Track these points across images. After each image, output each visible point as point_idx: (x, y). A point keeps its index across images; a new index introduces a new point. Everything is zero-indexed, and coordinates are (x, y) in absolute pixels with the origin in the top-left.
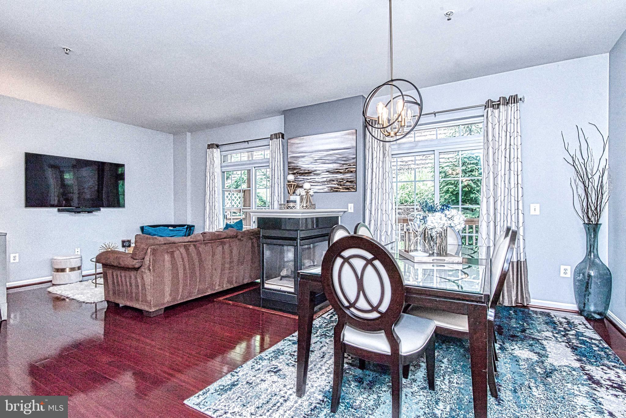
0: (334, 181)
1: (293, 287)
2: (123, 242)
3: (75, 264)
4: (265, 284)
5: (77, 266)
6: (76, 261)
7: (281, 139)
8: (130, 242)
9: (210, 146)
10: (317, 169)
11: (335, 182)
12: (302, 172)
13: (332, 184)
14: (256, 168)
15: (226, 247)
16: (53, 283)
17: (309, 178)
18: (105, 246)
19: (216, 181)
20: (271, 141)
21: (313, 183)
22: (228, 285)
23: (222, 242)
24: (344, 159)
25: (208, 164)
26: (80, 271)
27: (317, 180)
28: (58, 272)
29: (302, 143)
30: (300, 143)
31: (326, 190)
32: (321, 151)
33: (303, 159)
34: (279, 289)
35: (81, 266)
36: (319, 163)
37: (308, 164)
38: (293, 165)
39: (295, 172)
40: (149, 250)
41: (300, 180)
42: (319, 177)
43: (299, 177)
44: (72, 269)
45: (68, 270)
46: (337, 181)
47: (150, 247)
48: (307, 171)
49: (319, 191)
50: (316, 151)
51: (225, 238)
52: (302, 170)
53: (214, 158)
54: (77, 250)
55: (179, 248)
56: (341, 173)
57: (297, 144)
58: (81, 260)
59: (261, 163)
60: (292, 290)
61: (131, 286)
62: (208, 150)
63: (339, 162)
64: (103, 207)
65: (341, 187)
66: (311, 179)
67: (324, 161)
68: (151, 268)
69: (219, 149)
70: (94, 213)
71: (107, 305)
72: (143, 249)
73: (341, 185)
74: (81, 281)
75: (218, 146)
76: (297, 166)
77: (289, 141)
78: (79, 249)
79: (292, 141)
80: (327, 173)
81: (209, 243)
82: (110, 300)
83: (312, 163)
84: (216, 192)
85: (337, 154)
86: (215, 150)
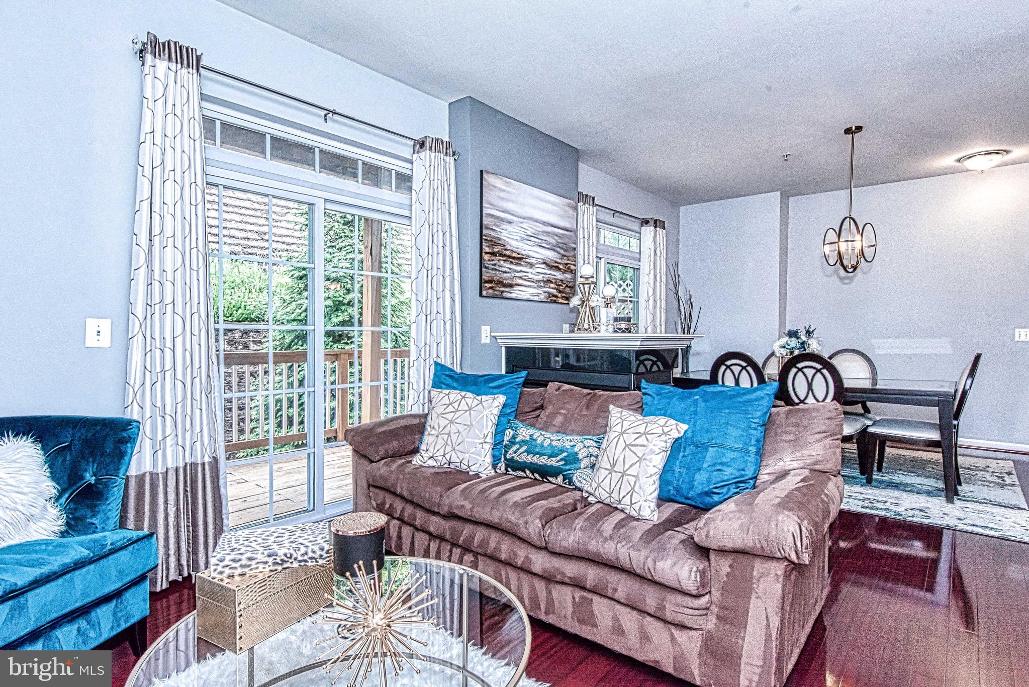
0: (552, 282)
10: (531, 254)
11: (552, 285)
12: (508, 253)
13: (550, 288)
17: (518, 268)
21: (525, 280)
24: (564, 247)
27: (530, 276)
29: (508, 192)
30: (504, 191)
31: (542, 297)
32: (535, 220)
33: (509, 227)
36: (533, 243)
37: (517, 240)
38: (492, 233)
39: (496, 250)
41: (504, 269)
42: (534, 271)
43: (502, 262)
46: (556, 283)
48: (515, 255)
49: (532, 298)
50: (529, 218)
52: (506, 250)
56: (560, 269)
57: (501, 190)
63: (559, 250)
65: (559, 295)
66: (521, 271)
67: (540, 241)
73: (560, 292)
76: (500, 239)
79: (492, 180)
80: (543, 266)
83: (523, 239)
85: (556, 236)
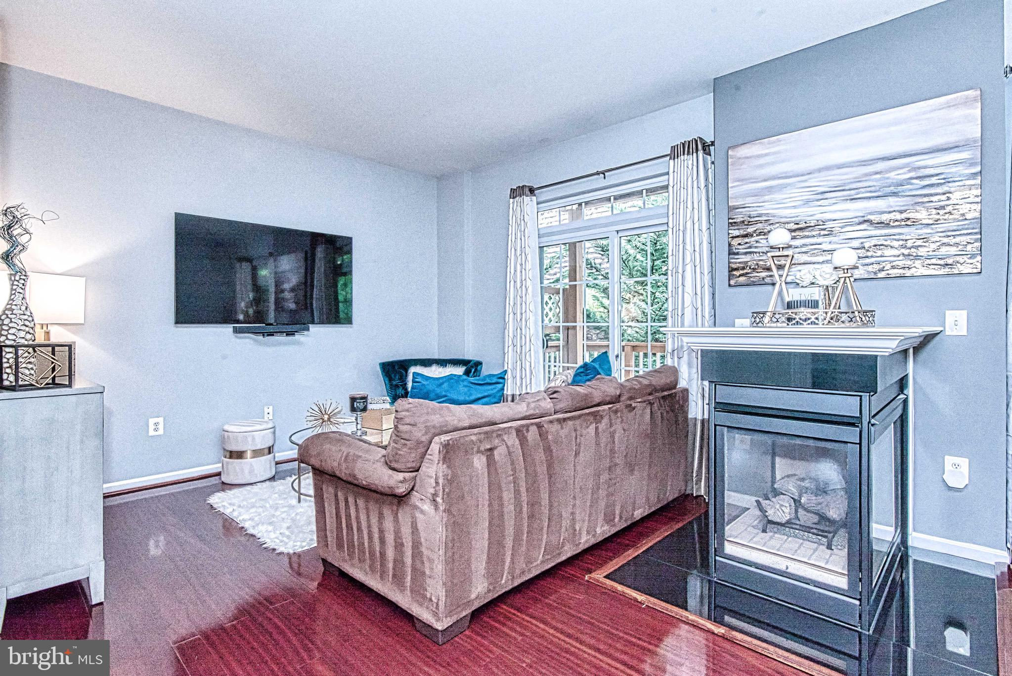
1: (846, 573)
2: (353, 400)
3: (262, 443)
4: (726, 543)
5: (267, 445)
6: (264, 437)
7: (701, 153)
8: (366, 401)
9: (517, 192)
14: (620, 234)
15: (603, 426)
16: (224, 478)
18: (317, 409)
19: (529, 266)
20: (672, 162)
22: (606, 528)
23: (594, 415)
25: (512, 229)
26: (272, 455)
28: (231, 457)
30: (766, 155)
32: (840, 167)
33: (777, 196)
34: (783, 568)
35: (273, 446)
36: (834, 201)
37: (795, 207)
40: (435, 447)
44: (257, 453)
45: (249, 454)
47: (436, 439)
50: (820, 170)
51: (598, 405)
53: (526, 216)
54: (266, 410)
55: (505, 437)
57: (759, 156)
58: (274, 433)
59: (637, 220)
60: (842, 583)
61: (382, 541)
62: (511, 200)
64: (313, 322)
68: (439, 500)
69: (534, 198)
70: (297, 337)
71: (323, 569)
72: (419, 443)
74: (272, 479)
75: (532, 191)
77: (730, 153)
78: (271, 408)
79: (743, 151)
81: (569, 418)
82: (330, 560)
84: (530, 290)
86: (526, 199)
